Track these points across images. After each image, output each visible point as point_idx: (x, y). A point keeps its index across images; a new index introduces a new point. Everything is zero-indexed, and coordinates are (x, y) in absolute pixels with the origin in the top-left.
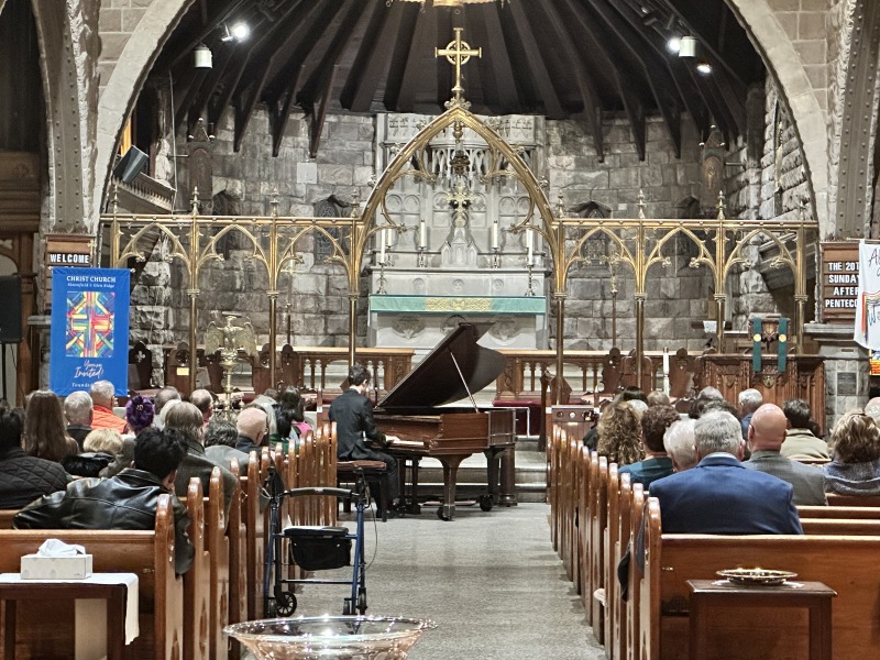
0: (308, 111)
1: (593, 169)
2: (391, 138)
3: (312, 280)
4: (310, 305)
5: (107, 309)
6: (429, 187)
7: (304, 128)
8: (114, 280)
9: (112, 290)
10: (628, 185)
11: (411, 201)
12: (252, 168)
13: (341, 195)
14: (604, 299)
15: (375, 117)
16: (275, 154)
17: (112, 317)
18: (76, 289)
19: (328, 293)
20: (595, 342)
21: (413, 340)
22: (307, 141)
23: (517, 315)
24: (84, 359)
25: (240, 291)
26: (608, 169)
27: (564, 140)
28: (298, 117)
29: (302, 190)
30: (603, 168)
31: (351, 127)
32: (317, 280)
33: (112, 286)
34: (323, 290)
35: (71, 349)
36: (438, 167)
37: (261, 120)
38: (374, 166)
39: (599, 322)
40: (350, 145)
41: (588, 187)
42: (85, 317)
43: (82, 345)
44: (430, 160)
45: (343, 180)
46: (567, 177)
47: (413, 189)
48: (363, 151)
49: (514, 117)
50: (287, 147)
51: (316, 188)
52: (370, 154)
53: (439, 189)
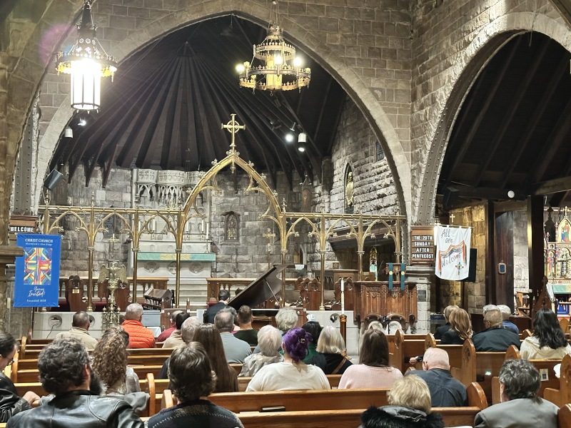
0: (102, 166)
1: (232, 196)
2: (140, 180)
3: (102, 245)
4: (102, 257)
5: (48, 258)
6: (156, 203)
7: (100, 174)
8: (52, 241)
9: (51, 247)
10: (249, 204)
12: (76, 192)
14: (237, 255)
15: (132, 170)
16: (87, 186)
17: (51, 262)
18: (31, 246)
19: (110, 251)
20: (233, 274)
21: (154, 274)
22: (101, 180)
23: (202, 262)
24: (34, 285)
25: (70, 250)
26: (239, 196)
27: (219, 183)
28: (97, 168)
29: (98, 202)
30: (237, 196)
31: (121, 174)
32: (105, 245)
33: (51, 245)
34: (107, 250)
35: (26, 280)
36: (161, 194)
37: (81, 169)
38: (131, 193)
39: (235, 265)
40: (121, 183)
41: (229, 204)
42: (35, 262)
43: (33, 278)
44: (157, 191)
45: (117, 199)
46: (220, 200)
47: (149, 204)
48: (126, 186)
49: (197, 172)
50: (92, 183)
51: (105, 202)
52: (129, 187)
53: (161, 204)
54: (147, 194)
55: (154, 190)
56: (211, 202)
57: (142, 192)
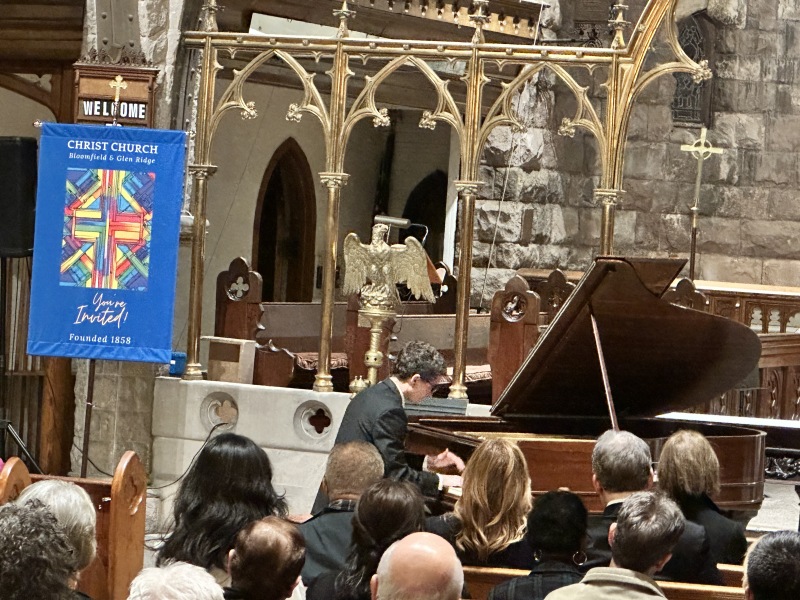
5: (140, 202)
8: (154, 149)
17: (149, 217)
18: (84, 163)
24: (92, 291)
33: (150, 162)
35: (69, 271)
42: (98, 215)
43: (90, 266)
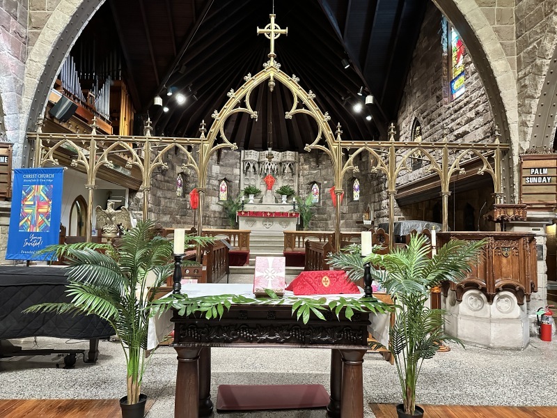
1: (315, 170)
2: (246, 159)
3: (217, 206)
5: (48, 197)
6: (258, 176)
7: (215, 154)
8: (53, 176)
10: (328, 174)
11: (253, 181)
13: (228, 177)
15: (240, 152)
17: (51, 203)
21: (252, 228)
22: (216, 158)
24: (30, 233)
26: (320, 169)
27: (305, 160)
29: (214, 175)
30: (318, 169)
31: (232, 154)
32: (219, 207)
33: (51, 181)
34: (221, 210)
36: (262, 169)
38: (240, 168)
40: (232, 161)
41: (313, 176)
42: (33, 203)
43: (30, 223)
44: (259, 167)
45: (229, 173)
46: (306, 172)
47: (253, 177)
48: (236, 163)
49: (288, 152)
51: (219, 175)
52: (238, 164)
54: (251, 169)
55: (257, 166)
56: (299, 175)
57: (248, 168)
